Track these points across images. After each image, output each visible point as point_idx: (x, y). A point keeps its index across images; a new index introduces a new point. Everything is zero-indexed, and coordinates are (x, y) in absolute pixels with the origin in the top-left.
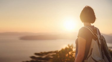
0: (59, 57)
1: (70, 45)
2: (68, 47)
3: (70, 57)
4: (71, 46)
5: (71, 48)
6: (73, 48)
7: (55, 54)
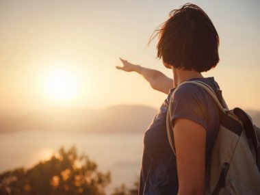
0: (27, 188)
1: (67, 150)
2: (58, 156)
3: (67, 188)
4: (70, 153)
5: (71, 157)
6: (75, 157)
7: (14, 179)
